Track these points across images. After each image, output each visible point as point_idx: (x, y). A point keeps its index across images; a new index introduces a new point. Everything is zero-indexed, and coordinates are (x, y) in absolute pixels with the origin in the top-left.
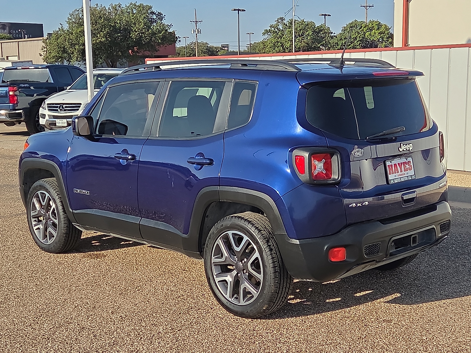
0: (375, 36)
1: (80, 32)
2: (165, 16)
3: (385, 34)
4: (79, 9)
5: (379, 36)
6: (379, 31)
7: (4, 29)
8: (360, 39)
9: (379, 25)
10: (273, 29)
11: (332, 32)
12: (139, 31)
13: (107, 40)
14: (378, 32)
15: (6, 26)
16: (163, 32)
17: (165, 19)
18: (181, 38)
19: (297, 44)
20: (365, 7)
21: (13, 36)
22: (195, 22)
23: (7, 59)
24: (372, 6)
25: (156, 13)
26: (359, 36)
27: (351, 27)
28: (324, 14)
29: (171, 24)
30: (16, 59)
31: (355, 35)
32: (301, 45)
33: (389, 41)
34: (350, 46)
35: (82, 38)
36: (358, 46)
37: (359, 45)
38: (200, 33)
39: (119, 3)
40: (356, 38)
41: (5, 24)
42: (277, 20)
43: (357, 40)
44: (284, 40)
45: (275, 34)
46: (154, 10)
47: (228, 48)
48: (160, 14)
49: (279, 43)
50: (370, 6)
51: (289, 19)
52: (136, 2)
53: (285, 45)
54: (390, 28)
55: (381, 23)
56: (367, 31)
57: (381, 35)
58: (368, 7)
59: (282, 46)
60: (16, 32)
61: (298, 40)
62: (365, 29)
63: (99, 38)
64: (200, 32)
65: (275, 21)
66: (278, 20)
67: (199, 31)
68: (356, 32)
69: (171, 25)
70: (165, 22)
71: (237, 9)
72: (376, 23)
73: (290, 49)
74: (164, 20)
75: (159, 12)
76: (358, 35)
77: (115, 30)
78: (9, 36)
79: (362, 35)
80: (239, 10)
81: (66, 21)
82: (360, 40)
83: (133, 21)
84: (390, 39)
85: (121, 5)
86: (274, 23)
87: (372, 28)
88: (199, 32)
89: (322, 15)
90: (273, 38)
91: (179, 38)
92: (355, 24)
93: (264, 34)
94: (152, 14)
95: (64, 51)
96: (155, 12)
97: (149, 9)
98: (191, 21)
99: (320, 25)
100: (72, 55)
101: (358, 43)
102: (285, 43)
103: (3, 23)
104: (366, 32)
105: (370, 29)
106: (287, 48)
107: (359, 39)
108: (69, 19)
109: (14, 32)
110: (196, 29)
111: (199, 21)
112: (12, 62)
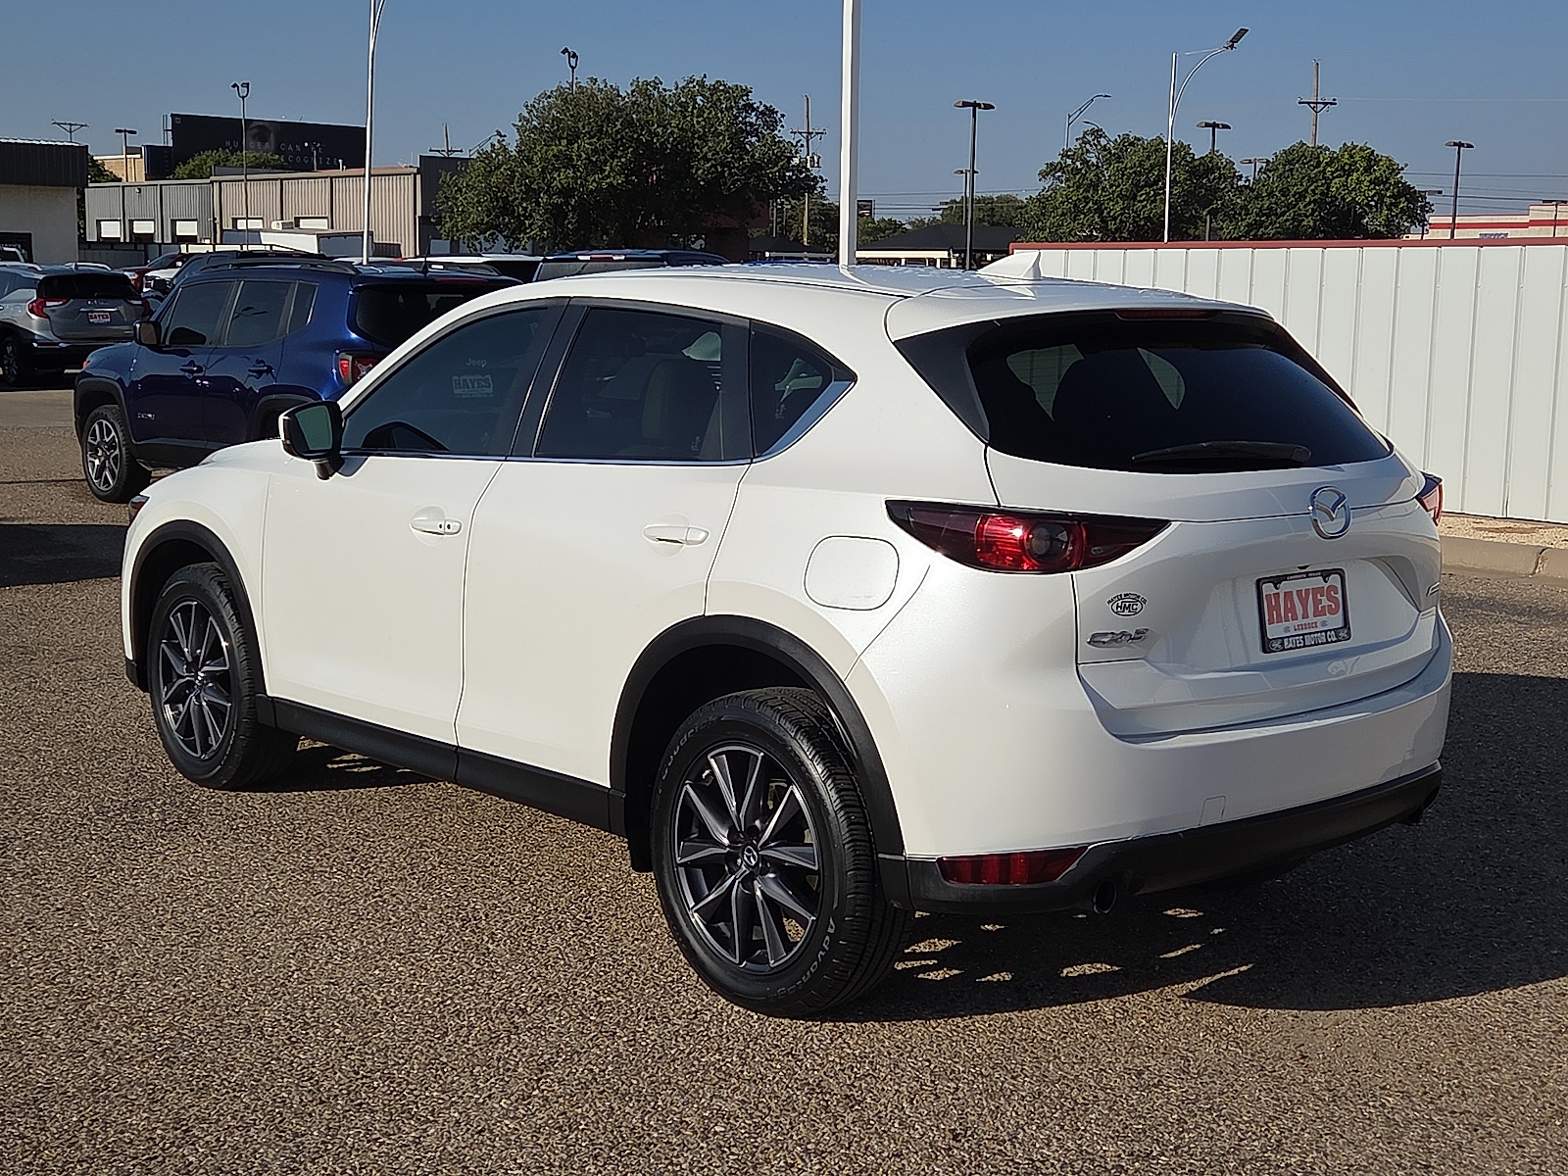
0: (1358, 189)
1: (554, 156)
2: (783, 116)
3: (1387, 185)
4: (552, 92)
5: (1371, 191)
6: (1373, 176)
7: (264, 140)
8: (1316, 197)
9: (1371, 160)
10: (1069, 161)
11: (1241, 176)
12: (715, 160)
13: (627, 182)
14: (1368, 179)
15: (270, 133)
16: (781, 163)
17: (782, 126)
18: (826, 180)
19: (1143, 207)
20: (1312, 105)
21: (286, 160)
22: (805, 135)
23: (298, 225)
24: (1332, 104)
25: (758, 107)
26: (1313, 187)
27: (1289, 162)
28: (1212, 122)
29: (798, 142)
30: (322, 225)
31: (1302, 185)
32: (1154, 211)
33: (1401, 205)
34: (1285, 218)
35: (559, 176)
36: (1307, 217)
37: (1312, 214)
38: (818, 167)
39: (656, 77)
40: (1301, 196)
41: (267, 124)
42: (1081, 136)
43: (1307, 200)
44: (1104, 194)
45: (1078, 177)
46: (754, 98)
47: (871, 210)
48: (772, 111)
49: (1091, 204)
50: (1326, 104)
51: (1119, 136)
52: (705, 76)
53: (1106, 208)
54: (1402, 169)
55: (1375, 153)
56: (1335, 175)
57: (1377, 188)
58: (1320, 106)
59: (1099, 211)
60: (294, 148)
61: (1144, 196)
62: (1329, 169)
63: (608, 176)
64: (818, 163)
65: (1077, 140)
66: (1084, 137)
67: (816, 160)
68: (1303, 178)
69: (799, 144)
70: (784, 134)
71: (972, 101)
72: (1362, 154)
73: (1121, 221)
74: (782, 129)
75: (769, 106)
76: (1310, 186)
77: (648, 153)
78: (278, 160)
79: (1322, 185)
80: (975, 105)
81: (515, 125)
82: (1315, 201)
83: (700, 130)
84: (1403, 199)
85: (661, 83)
86: (1074, 145)
87: (1350, 168)
88: (816, 165)
89: (1207, 125)
90: (1071, 189)
91: (822, 182)
92: (1301, 154)
93: (1044, 175)
94: (747, 112)
95: (506, 208)
96: (755, 106)
97: (742, 96)
98: (795, 133)
99: (1207, 156)
100: (527, 222)
101: (1308, 207)
102: (1108, 204)
103: (261, 123)
104: (1334, 178)
105: (1345, 171)
106: (1115, 219)
107: (1312, 199)
108: (522, 118)
109: (290, 148)
110: (808, 155)
111: (817, 133)
112: (317, 235)
